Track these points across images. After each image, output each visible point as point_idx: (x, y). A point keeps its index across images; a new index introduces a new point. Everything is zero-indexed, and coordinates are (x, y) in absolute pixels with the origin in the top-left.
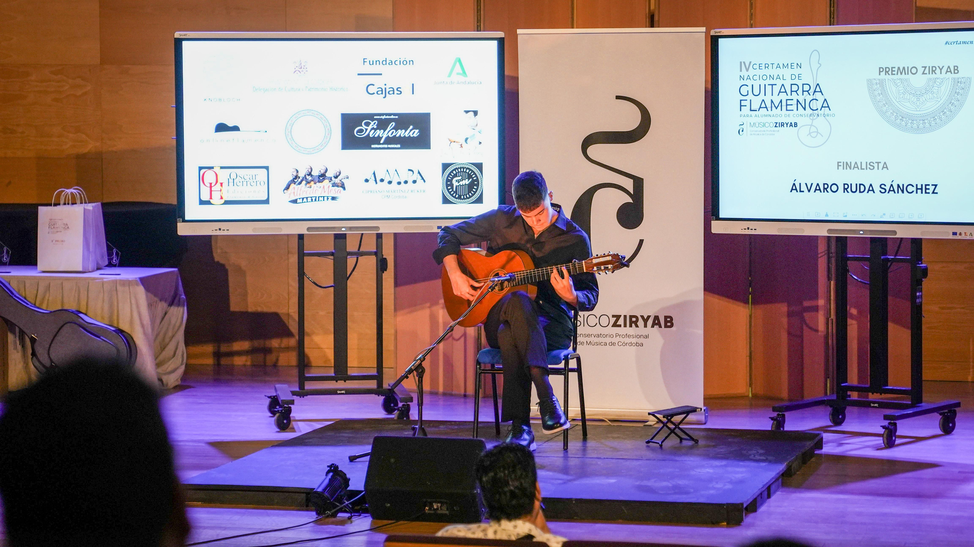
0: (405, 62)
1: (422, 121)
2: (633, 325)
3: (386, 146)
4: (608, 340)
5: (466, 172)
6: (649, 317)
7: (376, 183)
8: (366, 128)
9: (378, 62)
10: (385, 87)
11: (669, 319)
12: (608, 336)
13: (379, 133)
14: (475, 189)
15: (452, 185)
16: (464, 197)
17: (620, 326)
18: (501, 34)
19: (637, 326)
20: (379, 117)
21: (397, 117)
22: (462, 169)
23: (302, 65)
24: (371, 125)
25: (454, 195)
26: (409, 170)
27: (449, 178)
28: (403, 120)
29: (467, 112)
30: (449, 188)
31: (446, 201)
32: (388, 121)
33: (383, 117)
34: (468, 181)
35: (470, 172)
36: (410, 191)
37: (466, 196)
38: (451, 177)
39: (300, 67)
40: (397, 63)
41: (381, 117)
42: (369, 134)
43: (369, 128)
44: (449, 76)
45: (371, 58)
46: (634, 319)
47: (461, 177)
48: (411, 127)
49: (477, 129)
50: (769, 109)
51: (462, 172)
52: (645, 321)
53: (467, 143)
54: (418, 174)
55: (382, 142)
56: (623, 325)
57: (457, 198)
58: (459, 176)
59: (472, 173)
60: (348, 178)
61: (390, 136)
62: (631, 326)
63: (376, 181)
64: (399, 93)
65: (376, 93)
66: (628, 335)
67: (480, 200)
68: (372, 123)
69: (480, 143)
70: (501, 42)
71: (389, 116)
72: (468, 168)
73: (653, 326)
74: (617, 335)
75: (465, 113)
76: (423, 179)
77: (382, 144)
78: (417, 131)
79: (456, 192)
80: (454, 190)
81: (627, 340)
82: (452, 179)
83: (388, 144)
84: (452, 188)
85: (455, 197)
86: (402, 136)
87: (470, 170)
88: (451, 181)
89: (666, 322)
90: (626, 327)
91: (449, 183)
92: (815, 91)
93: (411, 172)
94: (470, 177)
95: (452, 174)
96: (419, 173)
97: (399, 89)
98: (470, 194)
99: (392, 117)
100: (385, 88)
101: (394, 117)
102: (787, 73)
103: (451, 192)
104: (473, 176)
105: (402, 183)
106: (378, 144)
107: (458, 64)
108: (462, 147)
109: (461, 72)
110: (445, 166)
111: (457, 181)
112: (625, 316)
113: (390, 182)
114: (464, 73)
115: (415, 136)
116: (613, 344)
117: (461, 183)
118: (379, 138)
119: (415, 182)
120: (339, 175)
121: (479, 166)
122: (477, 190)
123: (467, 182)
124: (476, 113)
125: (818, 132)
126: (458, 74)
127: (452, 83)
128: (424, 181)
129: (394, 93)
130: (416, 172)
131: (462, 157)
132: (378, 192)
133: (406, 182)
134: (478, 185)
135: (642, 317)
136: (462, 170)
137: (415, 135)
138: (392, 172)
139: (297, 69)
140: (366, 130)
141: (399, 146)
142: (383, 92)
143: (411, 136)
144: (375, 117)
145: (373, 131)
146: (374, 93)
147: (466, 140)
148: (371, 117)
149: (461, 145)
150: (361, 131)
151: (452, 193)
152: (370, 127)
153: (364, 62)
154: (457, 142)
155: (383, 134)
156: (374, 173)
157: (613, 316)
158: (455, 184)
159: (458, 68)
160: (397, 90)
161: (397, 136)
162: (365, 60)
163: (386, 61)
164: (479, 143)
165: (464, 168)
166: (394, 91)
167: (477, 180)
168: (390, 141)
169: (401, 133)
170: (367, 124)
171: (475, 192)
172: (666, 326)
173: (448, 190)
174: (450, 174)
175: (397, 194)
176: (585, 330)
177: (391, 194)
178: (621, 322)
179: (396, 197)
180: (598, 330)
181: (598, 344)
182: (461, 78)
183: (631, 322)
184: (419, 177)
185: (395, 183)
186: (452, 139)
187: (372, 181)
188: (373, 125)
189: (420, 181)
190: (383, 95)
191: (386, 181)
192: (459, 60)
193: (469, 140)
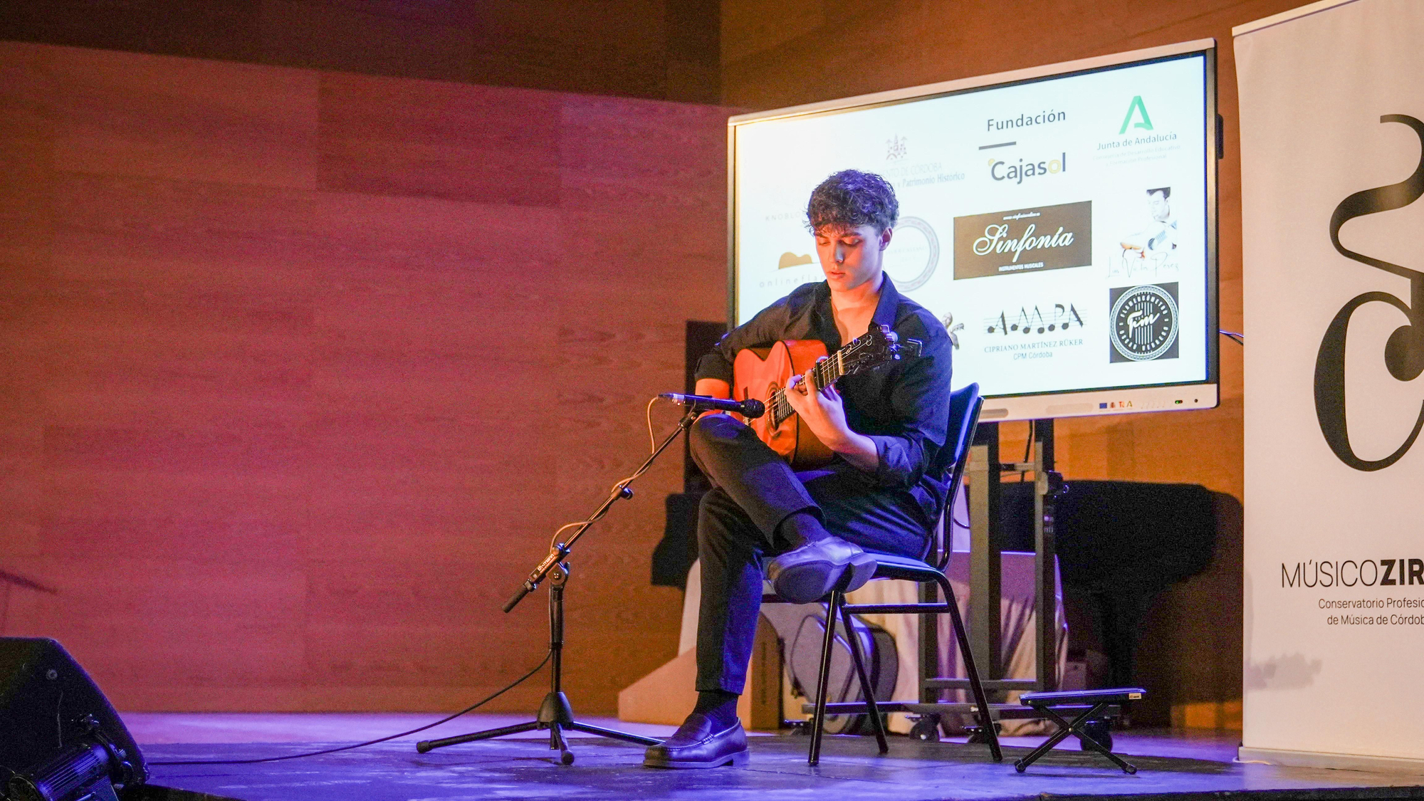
1: (1077, 217)
2: (1415, 579)
3: (1020, 267)
4: (1375, 612)
5: (1150, 301)
7: (1006, 333)
8: (991, 238)
9: (1010, 123)
10: (1021, 164)
12: (1375, 603)
13: (1011, 244)
14: (1165, 331)
15: (1126, 327)
16: (1146, 348)
17: (1393, 582)
18: (1208, 43)
20: (1010, 218)
21: (1038, 214)
22: (1143, 297)
23: (899, 143)
24: (999, 232)
25: (1130, 345)
26: (1058, 306)
27: (1122, 315)
28: (1049, 218)
29: (1151, 192)
30: (1122, 332)
31: (1116, 357)
32: (1024, 224)
33: (1017, 217)
34: (1154, 317)
35: (1157, 300)
36: (1058, 343)
37: (1151, 346)
38: (1125, 312)
39: (896, 148)
41: (1014, 217)
42: (995, 248)
43: (996, 238)
44: (1123, 131)
45: (1000, 118)
46: (1416, 568)
47: (1141, 312)
48: (1061, 229)
49: (1169, 221)
51: (1144, 302)
53: (1151, 249)
54: (1072, 312)
55: (1015, 260)
56: (1398, 581)
57: (1134, 351)
58: (1138, 311)
59: (1161, 303)
60: (962, 328)
61: (1028, 249)
62: (1411, 582)
63: (1005, 328)
64: (1042, 171)
65: (1006, 176)
66: (1407, 600)
67: (1173, 352)
68: (1000, 229)
69: (1174, 246)
70: (1210, 57)
71: (1026, 213)
72: (1154, 295)
74: (1391, 602)
75: (1148, 194)
76: (1079, 319)
77: (1015, 264)
78: (1071, 234)
79: (1133, 340)
80: (1130, 337)
81: (1407, 612)
82: (1127, 315)
83: (1024, 263)
84: (1127, 333)
85: (1131, 349)
86: (1046, 246)
87: (1157, 297)
88: (1125, 320)
90: (1404, 584)
91: (1121, 324)
93: (1060, 310)
94: (1156, 310)
95: (1127, 308)
96: (1073, 309)
97: (1042, 166)
98: (1158, 342)
99: (1031, 215)
100: (1021, 166)
101: (1034, 215)
103: (1125, 339)
104: (1163, 308)
105: (1046, 330)
106: (1009, 265)
107: (1137, 110)
108: (1143, 256)
109: (1142, 120)
110: (1116, 294)
111: (1134, 319)
112: (1402, 562)
113: (1027, 330)
114: (1147, 123)
115: (1067, 245)
116: (1383, 620)
117: (1142, 323)
118: (1011, 253)
119: (1065, 326)
120: (950, 323)
121: (1172, 288)
122: (1168, 332)
123: (1151, 319)
124: (1166, 192)
126: (1137, 125)
127: (1127, 143)
128: (1081, 324)
129: (1033, 174)
130: (1068, 308)
131: (1143, 276)
132: (1007, 347)
133: (1052, 328)
134: (1169, 325)
136: (1143, 299)
137: (1067, 243)
138: (1030, 311)
139: (892, 151)
140: (991, 241)
141: (1041, 265)
142: (1018, 173)
143: (1061, 245)
144: (1005, 218)
145: (1001, 243)
146: (1003, 177)
147: (1151, 241)
148: (997, 218)
149: (1142, 253)
150: (983, 244)
151: (1126, 342)
152: (998, 235)
153: (989, 125)
154: (1135, 249)
155: (1017, 246)
156: (1003, 317)
157: (1383, 563)
158: (1132, 324)
159: (1137, 116)
160: (1039, 167)
161: (1039, 247)
162: (991, 123)
163: (1022, 119)
164: (1171, 246)
165: (1146, 295)
166: (1033, 169)
167: (1169, 315)
168: (1027, 257)
169: (1045, 241)
170: (993, 232)
171: (1165, 338)
173: (1120, 336)
174: (1123, 308)
175: (1037, 350)
176: (1338, 593)
177: (1027, 351)
178: (1395, 574)
179: (1036, 356)
180: (1359, 592)
181: (1359, 621)
182: (1143, 133)
183: (1412, 574)
184: (1073, 317)
185: (1034, 331)
186: (1128, 243)
187: (999, 330)
188: (1001, 231)
189: (1074, 324)
190: (1018, 179)
191: (1021, 329)
192: (1139, 101)
193: (1155, 243)
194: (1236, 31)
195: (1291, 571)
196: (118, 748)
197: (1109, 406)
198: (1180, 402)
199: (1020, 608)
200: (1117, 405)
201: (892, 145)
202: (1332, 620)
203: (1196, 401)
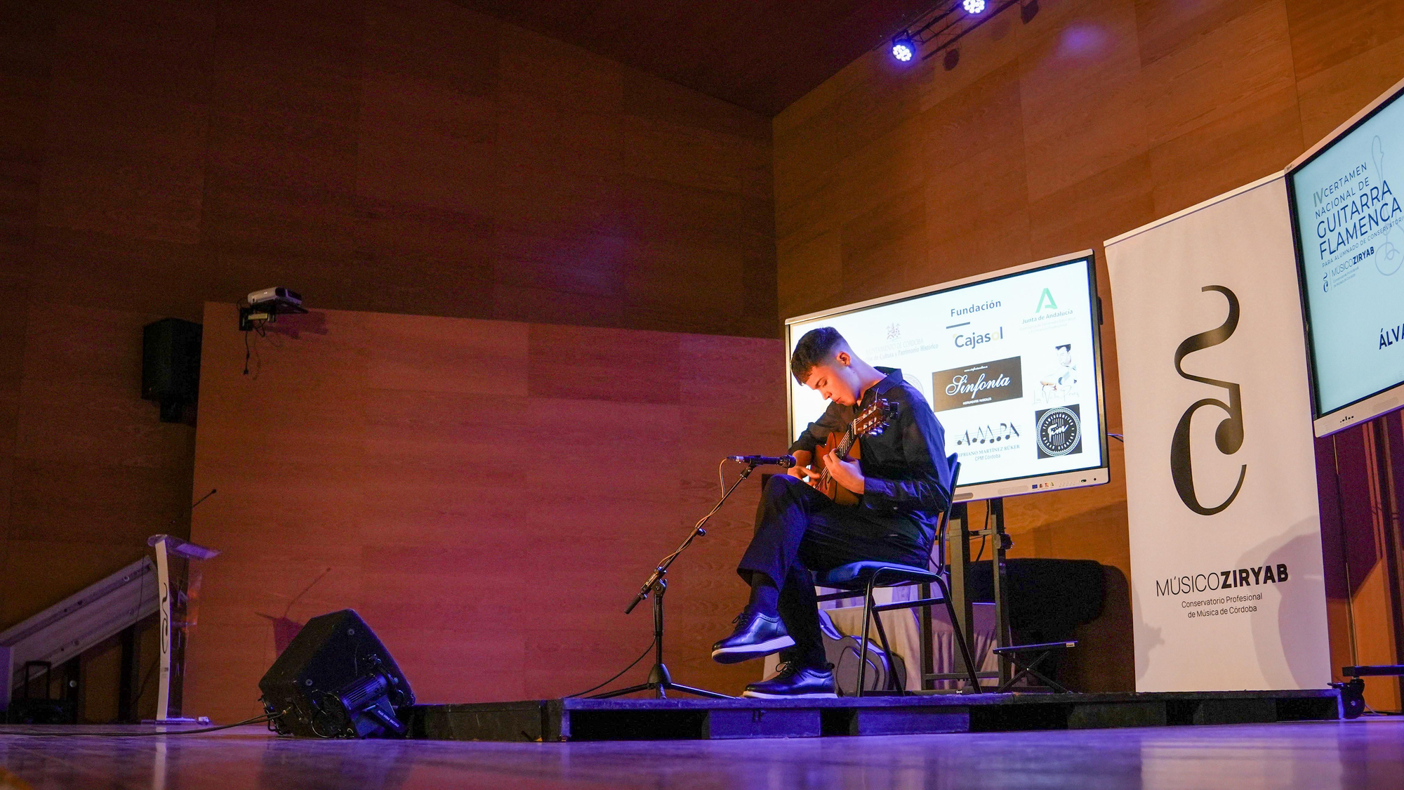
0: (992, 305)
1: (1011, 367)
2: (1244, 582)
3: (977, 401)
4: (1219, 607)
5: (1061, 418)
6: (1260, 569)
7: (969, 444)
8: (957, 384)
9: (965, 311)
11: (1282, 569)
12: (1218, 601)
13: (970, 387)
14: (1072, 436)
15: (1047, 435)
16: (1061, 448)
17: (1230, 586)
18: (1089, 252)
19: (1248, 584)
20: (968, 370)
21: (987, 367)
22: (1057, 415)
23: (895, 329)
24: (961, 380)
25: (1050, 447)
26: (1002, 424)
27: (1044, 428)
28: (994, 369)
29: (1058, 348)
30: (1045, 439)
31: (1042, 455)
32: (978, 374)
33: (973, 370)
34: (1065, 428)
35: (1066, 417)
36: (1004, 449)
37: (1064, 446)
39: (893, 331)
40: (984, 307)
41: (971, 370)
42: (960, 390)
43: (960, 384)
44: (1038, 311)
45: (958, 308)
46: (1244, 575)
47: (1056, 425)
48: (1002, 375)
49: (1071, 366)
50: (1346, 242)
52: (1257, 574)
53: (1060, 384)
54: (1011, 428)
55: (973, 397)
56: (1233, 585)
57: (1053, 450)
58: (1054, 424)
59: (1069, 418)
61: (981, 389)
62: (1241, 585)
63: (968, 441)
64: (988, 339)
66: (1239, 597)
67: (1078, 449)
68: (963, 378)
69: (1075, 381)
70: (1091, 261)
71: (978, 367)
72: (1064, 413)
73: (1265, 582)
74: (1229, 599)
75: (1057, 350)
76: (1016, 432)
77: (973, 399)
78: (1008, 379)
79: (1052, 443)
80: (1050, 441)
81: (1239, 604)
82: (1047, 428)
83: (979, 399)
84: (1048, 439)
85: (1051, 449)
86: (993, 387)
87: (1066, 414)
88: (1046, 431)
89: (1280, 573)
90: (1237, 586)
91: (1043, 433)
92: (1384, 193)
93: (1004, 427)
94: (1066, 423)
95: (1047, 423)
96: (1012, 426)
97: (987, 336)
98: (1068, 443)
99: (982, 367)
100: (974, 337)
101: (984, 367)
102: (1354, 184)
103: (1047, 443)
104: (1070, 421)
105: (995, 440)
106: (969, 401)
107: (1046, 296)
108: (1055, 389)
109: (1050, 303)
110: (1039, 414)
111: (1052, 430)
112: (1235, 572)
113: (983, 441)
114: (1053, 305)
116: (1224, 611)
117: (1057, 432)
118: (970, 393)
119: (1008, 437)
121: (1075, 408)
122: (1074, 437)
123: (1063, 429)
124: (1068, 347)
125: (1394, 250)
126: (1047, 307)
127: (1041, 318)
128: (1018, 435)
129: (982, 342)
130: (1009, 426)
131: (1056, 402)
132: (971, 453)
133: (999, 439)
134: (1075, 432)
135: (1253, 570)
136: (1057, 417)
137: (1006, 384)
138: (984, 429)
139: (891, 333)
140: (957, 386)
141: (990, 399)
142: (972, 342)
143: (1002, 385)
144: (965, 371)
145: (964, 386)
146: (963, 345)
147: (1060, 379)
148: (960, 371)
149: (1055, 387)
150: (952, 388)
151: (1048, 445)
152: (961, 382)
153: (952, 313)
154: (1050, 385)
155: (974, 388)
156: (967, 434)
157: (1223, 574)
158: (1051, 433)
159: (1047, 301)
160: (985, 337)
161: (988, 388)
162: (953, 311)
163: (973, 308)
164: (1073, 381)
165: (1059, 414)
166: (982, 339)
167: (1074, 426)
168: (981, 394)
169: (992, 384)
170: (958, 380)
171: (1073, 440)
172: (1280, 580)
173: (1043, 441)
174: (1044, 423)
175: (990, 454)
176: (1195, 596)
177: (984, 454)
178: (1231, 581)
179: (989, 457)
180: (1208, 595)
181: (1209, 613)
182: (1051, 311)
183: (1242, 579)
184: (1012, 431)
185: (987, 442)
186: (1046, 381)
187: (965, 443)
188: (963, 379)
189: (1013, 435)
190: (972, 345)
191: (979, 441)
192: (1047, 292)
193: (1063, 380)
194: (1106, 243)
195: (1163, 585)
196: (393, 677)
197: (1038, 486)
198: (1085, 481)
199: (984, 638)
200: (1044, 486)
201: (890, 329)
202: (1192, 615)
203: (1095, 479)
